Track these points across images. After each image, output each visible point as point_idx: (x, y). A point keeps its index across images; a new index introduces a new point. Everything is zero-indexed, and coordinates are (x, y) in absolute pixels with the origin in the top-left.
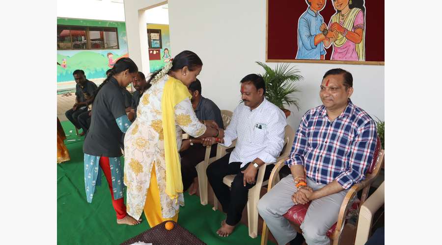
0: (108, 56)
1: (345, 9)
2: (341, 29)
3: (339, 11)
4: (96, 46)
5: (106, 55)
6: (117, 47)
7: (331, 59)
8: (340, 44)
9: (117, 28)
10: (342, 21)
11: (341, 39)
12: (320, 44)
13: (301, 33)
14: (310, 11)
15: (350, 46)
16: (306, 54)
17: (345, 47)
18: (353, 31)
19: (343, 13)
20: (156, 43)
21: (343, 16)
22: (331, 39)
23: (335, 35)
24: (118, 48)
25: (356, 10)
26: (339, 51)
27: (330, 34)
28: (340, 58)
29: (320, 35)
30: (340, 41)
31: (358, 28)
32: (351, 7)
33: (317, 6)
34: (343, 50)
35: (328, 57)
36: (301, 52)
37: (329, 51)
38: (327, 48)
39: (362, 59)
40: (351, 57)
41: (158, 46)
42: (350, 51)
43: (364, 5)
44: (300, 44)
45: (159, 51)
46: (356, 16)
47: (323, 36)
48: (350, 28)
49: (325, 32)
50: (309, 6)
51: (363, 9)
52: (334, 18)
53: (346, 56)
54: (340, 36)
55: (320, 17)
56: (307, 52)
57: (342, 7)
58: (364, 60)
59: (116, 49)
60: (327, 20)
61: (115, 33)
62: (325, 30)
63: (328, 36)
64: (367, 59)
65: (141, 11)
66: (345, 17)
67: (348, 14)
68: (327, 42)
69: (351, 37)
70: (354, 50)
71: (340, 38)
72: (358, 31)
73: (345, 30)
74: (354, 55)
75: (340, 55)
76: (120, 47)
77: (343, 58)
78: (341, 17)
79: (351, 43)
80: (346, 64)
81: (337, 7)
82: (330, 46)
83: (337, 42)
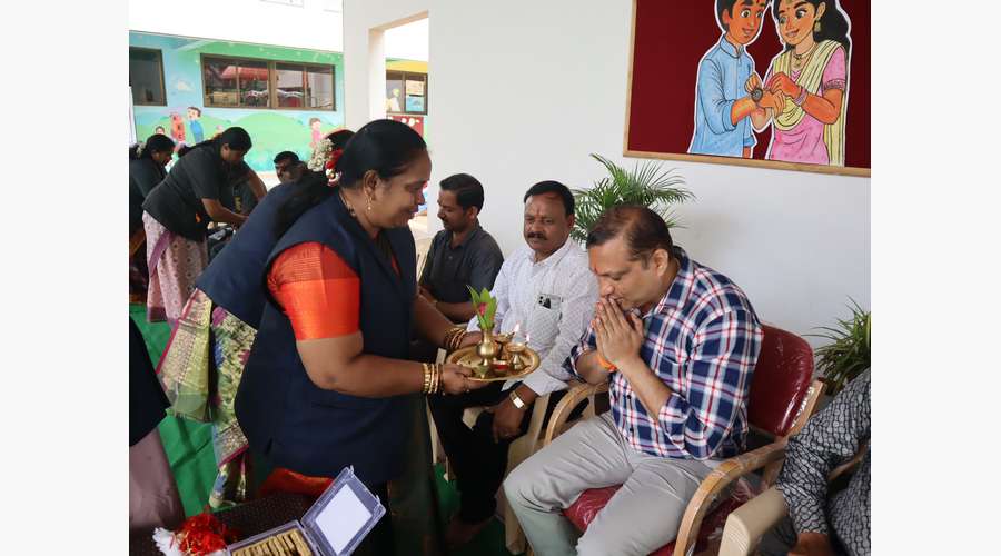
0: (311, 124)
1: (805, 42)
2: (793, 88)
3: (791, 47)
4: (291, 103)
5: (307, 122)
6: (331, 107)
7: (767, 157)
8: (790, 122)
9: (333, 67)
10: (796, 70)
11: (793, 112)
12: (743, 121)
13: (703, 95)
14: (725, 45)
15: (810, 128)
16: (711, 142)
17: (800, 131)
18: (820, 93)
19: (798, 50)
20: (416, 103)
21: (798, 58)
22: (768, 110)
23: (778, 104)
24: (334, 109)
25: (829, 45)
26: (785, 139)
27: (767, 99)
28: (786, 155)
29: (743, 100)
30: (788, 117)
31: (833, 87)
32: (818, 38)
33: (743, 34)
34: (795, 139)
35: (759, 153)
36: (701, 138)
37: (764, 138)
38: (759, 132)
39: (838, 160)
40: (812, 154)
41: (421, 108)
42: (811, 142)
43: (848, 35)
44: (699, 118)
45: (421, 119)
46: (829, 60)
47: (750, 104)
48: (813, 89)
49: (756, 93)
50: (724, 32)
51: (845, 43)
52: (779, 63)
53: (801, 153)
54: (790, 105)
55: (749, 60)
56: (715, 138)
57: (799, 37)
58: (842, 164)
59: (329, 110)
60: (762, 67)
61: (330, 76)
62: (757, 88)
63: (762, 104)
64: (848, 163)
65: (376, 32)
66: (804, 61)
67: (812, 54)
68: (759, 117)
69: (815, 108)
70: (821, 138)
71: (789, 109)
72: (832, 94)
73: (803, 90)
74: (820, 151)
75: (788, 150)
76: (338, 107)
77: (793, 156)
78: (794, 60)
79: (813, 122)
80: (800, 170)
81: (786, 38)
82: (766, 127)
83: (782, 118)
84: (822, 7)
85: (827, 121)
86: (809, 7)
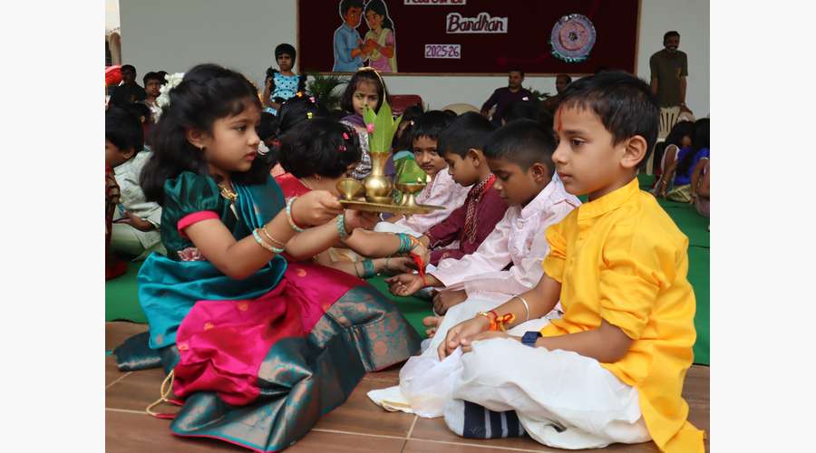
1: (378, 28)
2: (375, 44)
3: (373, 30)
8: (376, 57)
10: (376, 38)
12: (357, 58)
13: (338, 47)
14: (345, 26)
15: (384, 60)
17: (381, 61)
18: (385, 47)
19: (376, 31)
21: (376, 33)
22: (367, 53)
23: (370, 50)
25: (387, 30)
26: (375, 64)
27: (366, 49)
29: (356, 49)
30: (376, 55)
31: (390, 45)
32: (382, 27)
33: (353, 23)
34: (379, 63)
36: (338, 65)
39: (395, 71)
40: (385, 69)
42: (385, 64)
43: (393, 28)
44: (336, 57)
46: (388, 35)
47: (359, 50)
48: (383, 45)
49: (361, 46)
50: (344, 21)
51: (392, 31)
52: (369, 35)
53: (382, 69)
54: (375, 51)
55: (356, 33)
56: (345, 65)
57: (376, 26)
58: (397, 72)
60: (363, 37)
63: (364, 50)
64: (399, 71)
66: (378, 35)
67: (381, 32)
68: (363, 56)
69: (385, 52)
70: (388, 64)
72: (390, 47)
73: (379, 46)
74: (388, 68)
78: (374, 34)
79: (385, 58)
81: (371, 26)
82: (367, 59)
83: (373, 56)
84: (383, 17)
85: (389, 56)
86: (378, 16)
